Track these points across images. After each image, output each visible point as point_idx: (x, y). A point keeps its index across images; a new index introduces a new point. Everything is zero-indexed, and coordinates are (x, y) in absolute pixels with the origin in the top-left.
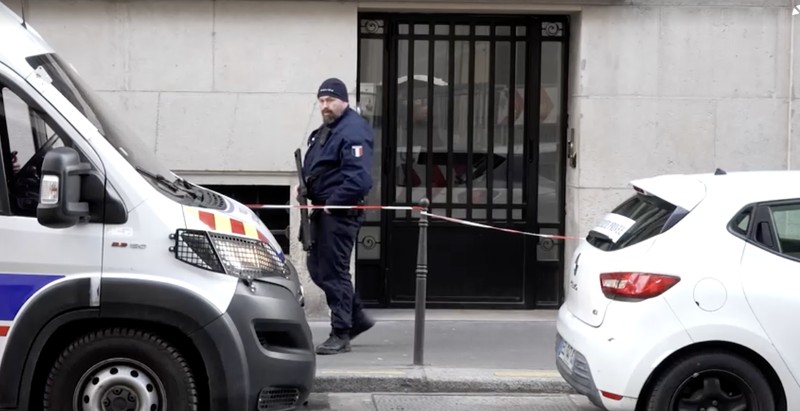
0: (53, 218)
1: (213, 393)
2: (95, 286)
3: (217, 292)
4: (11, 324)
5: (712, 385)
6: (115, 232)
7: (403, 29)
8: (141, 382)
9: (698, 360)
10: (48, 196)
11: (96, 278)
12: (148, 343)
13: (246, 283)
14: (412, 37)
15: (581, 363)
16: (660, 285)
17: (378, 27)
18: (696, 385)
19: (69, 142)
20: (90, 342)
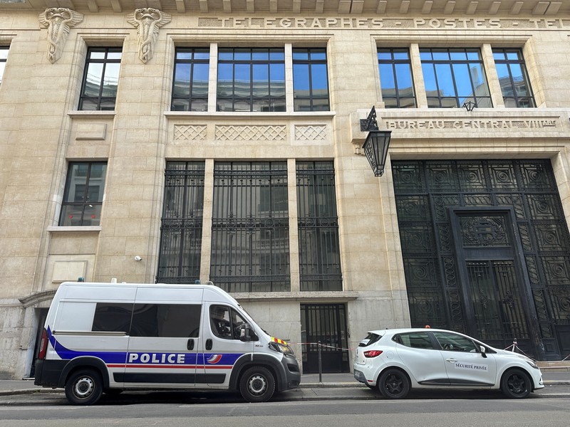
0: (243, 339)
1: (279, 382)
2: (252, 355)
3: (279, 357)
4: (233, 366)
5: (393, 377)
6: (256, 343)
7: (309, 307)
8: (262, 380)
9: (389, 371)
10: (242, 334)
11: (252, 353)
12: (263, 369)
13: (285, 355)
14: (311, 309)
15: (361, 374)
16: (378, 353)
17: (304, 307)
18: (390, 377)
19: (246, 322)
20: (250, 370)
